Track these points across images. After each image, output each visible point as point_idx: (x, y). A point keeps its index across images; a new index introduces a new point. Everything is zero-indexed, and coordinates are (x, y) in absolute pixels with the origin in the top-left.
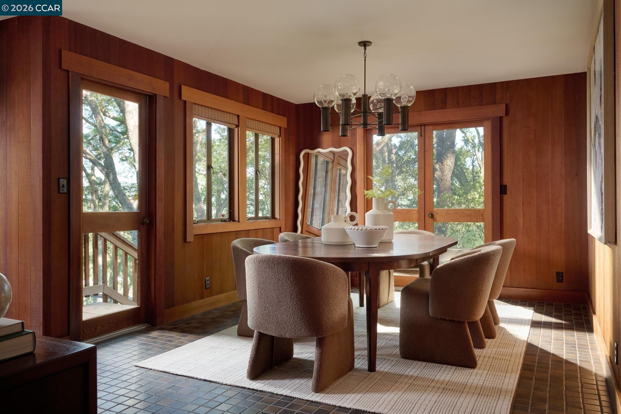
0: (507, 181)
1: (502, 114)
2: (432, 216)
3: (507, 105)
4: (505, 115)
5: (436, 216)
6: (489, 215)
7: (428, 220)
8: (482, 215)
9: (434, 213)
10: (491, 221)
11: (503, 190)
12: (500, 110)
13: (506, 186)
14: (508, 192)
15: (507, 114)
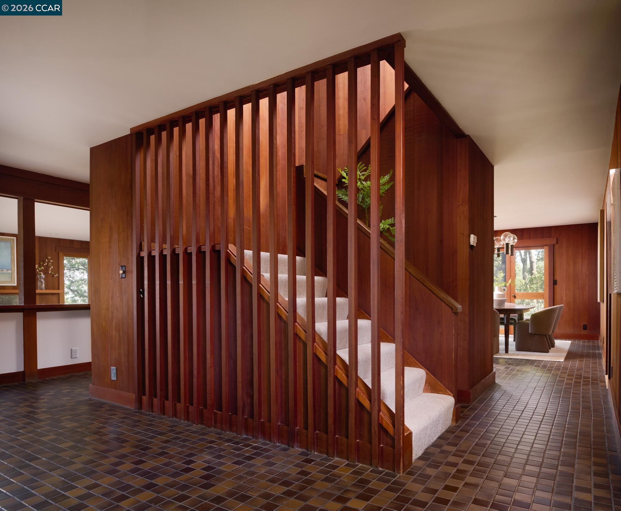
0: (557, 278)
1: (555, 242)
2: (515, 297)
3: (557, 238)
4: (556, 243)
5: (516, 296)
6: (547, 296)
7: (512, 298)
8: (543, 296)
9: (516, 295)
10: (548, 299)
11: (555, 283)
12: (554, 241)
13: (556, 281)
14: (558, 284)
15: (557, 243)
